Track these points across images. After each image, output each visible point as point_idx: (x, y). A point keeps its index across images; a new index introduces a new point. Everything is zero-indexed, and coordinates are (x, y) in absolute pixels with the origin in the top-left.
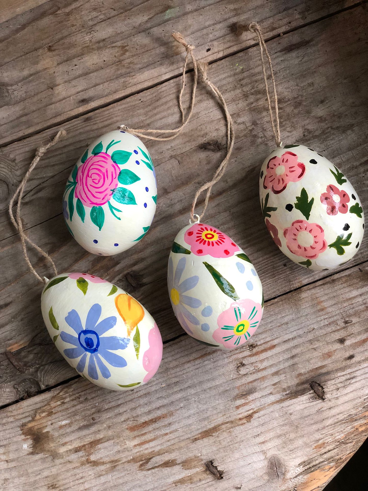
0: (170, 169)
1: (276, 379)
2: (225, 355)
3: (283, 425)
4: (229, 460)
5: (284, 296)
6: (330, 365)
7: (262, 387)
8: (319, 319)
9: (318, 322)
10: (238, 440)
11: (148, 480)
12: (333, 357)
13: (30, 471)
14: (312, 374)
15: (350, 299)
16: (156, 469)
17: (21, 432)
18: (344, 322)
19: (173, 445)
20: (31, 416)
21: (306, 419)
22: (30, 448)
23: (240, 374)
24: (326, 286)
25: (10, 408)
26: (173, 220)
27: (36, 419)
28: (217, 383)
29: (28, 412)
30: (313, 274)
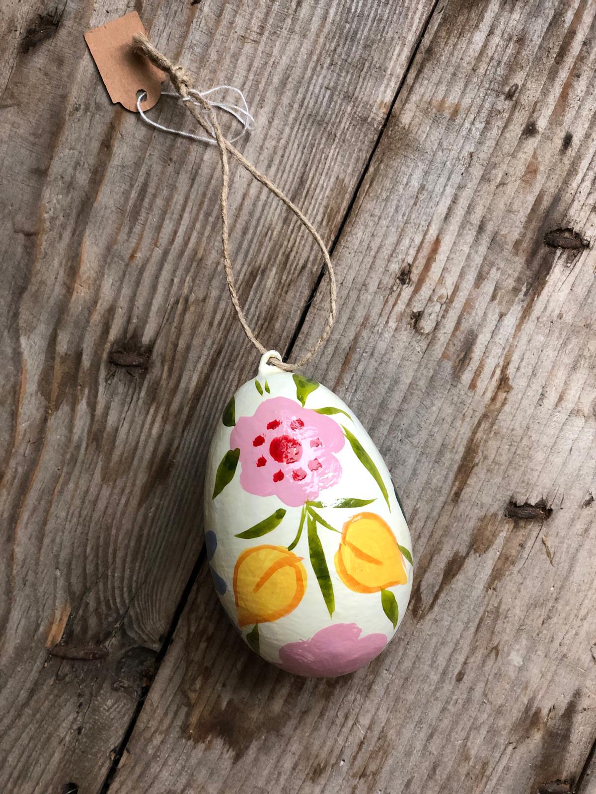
0: (11, 130)
1: (488, 287)
2: (377, 328)
3: (565, 344)
4: (536, 474)
5: (378, 150)
6: (549, 184)
7: (478, 319)
8: (464, 133)
9: (466, 138)
10: (519, 431)
11: (446, 623)
12: (542, 168)
13: (261, 783)
14: (534, 224)
15: (481, 53)
16: (442, 595)
17: (191, 742)
18: (506, 99)
19: (431, 536)
20: (182, 704)
21: (590, 300)
22: (228, 751)
23: (428, 334)
24: (426, 70)
25: (140, 725)
26: (95, 205)
27: (193, 702)
28: (408, 381)
29: (170, 703)
30: (389, 72)
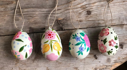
4: (100, 56)
6: (126, 42)
9: (126, 33)
26: (101, 2)
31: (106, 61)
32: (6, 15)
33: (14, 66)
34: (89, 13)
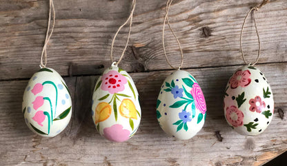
14: (281, 105)
31: (244, 147)
32: (17, 34)
33: (29, 150)
34: (206, 32)
